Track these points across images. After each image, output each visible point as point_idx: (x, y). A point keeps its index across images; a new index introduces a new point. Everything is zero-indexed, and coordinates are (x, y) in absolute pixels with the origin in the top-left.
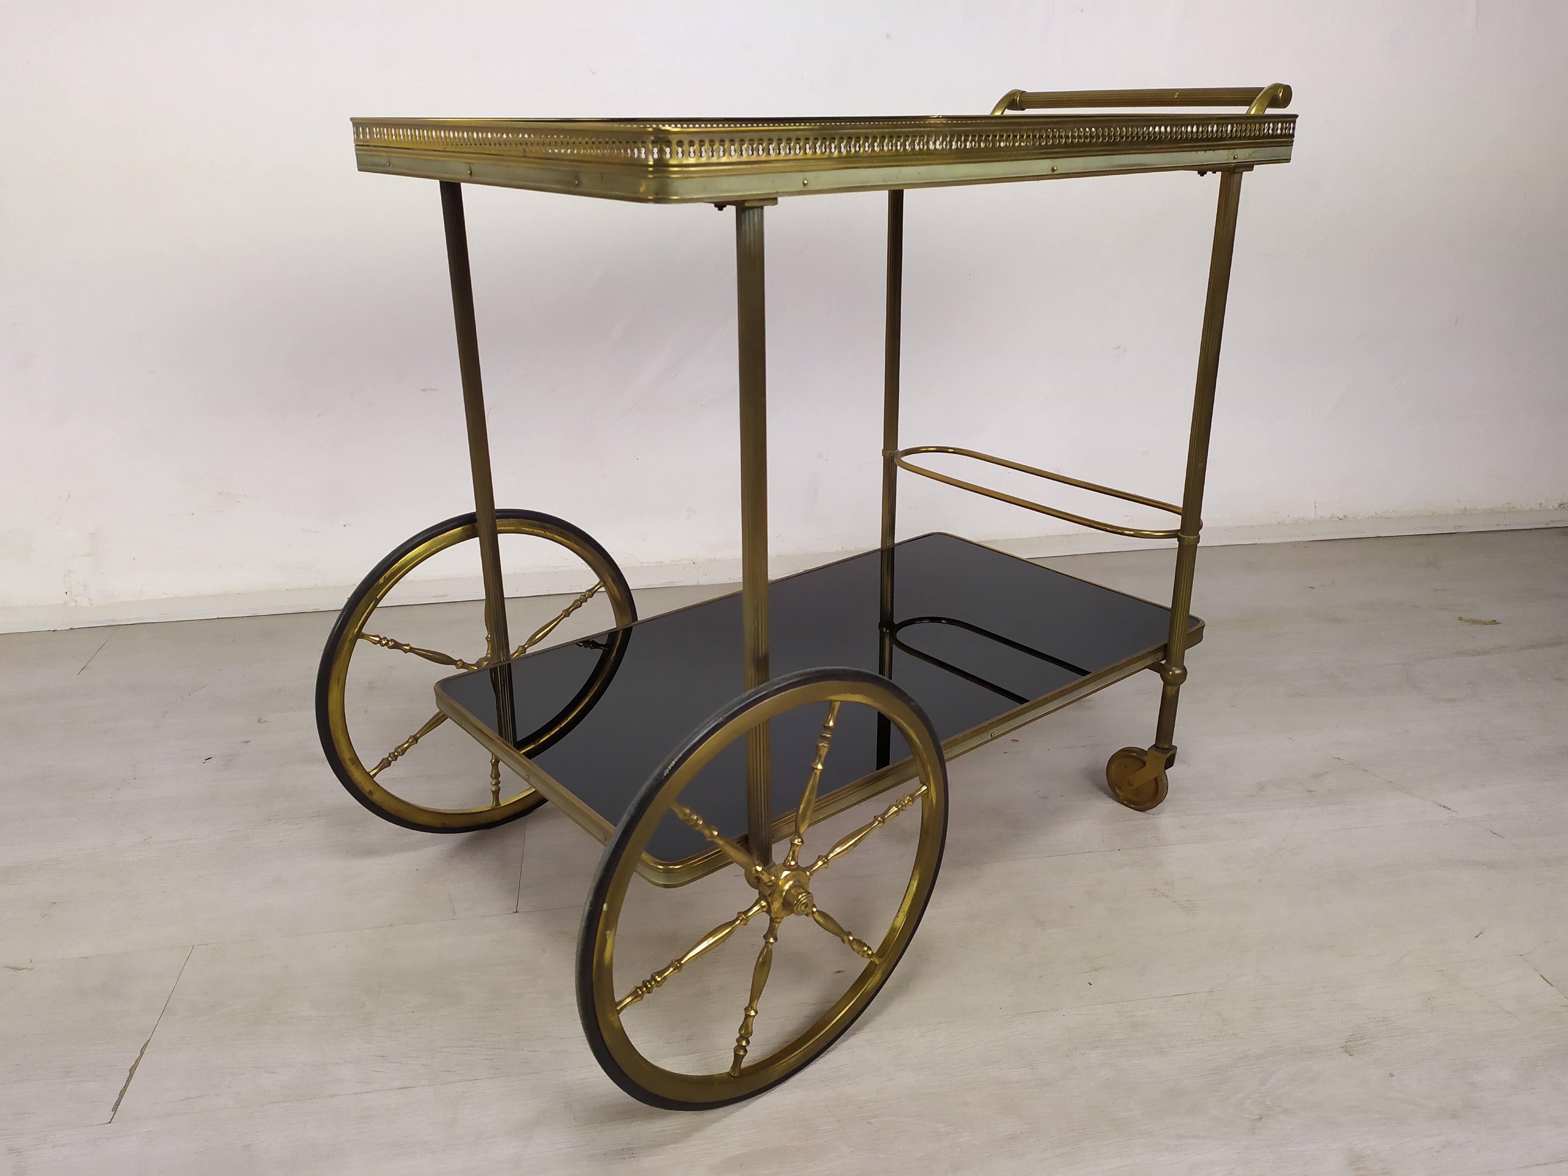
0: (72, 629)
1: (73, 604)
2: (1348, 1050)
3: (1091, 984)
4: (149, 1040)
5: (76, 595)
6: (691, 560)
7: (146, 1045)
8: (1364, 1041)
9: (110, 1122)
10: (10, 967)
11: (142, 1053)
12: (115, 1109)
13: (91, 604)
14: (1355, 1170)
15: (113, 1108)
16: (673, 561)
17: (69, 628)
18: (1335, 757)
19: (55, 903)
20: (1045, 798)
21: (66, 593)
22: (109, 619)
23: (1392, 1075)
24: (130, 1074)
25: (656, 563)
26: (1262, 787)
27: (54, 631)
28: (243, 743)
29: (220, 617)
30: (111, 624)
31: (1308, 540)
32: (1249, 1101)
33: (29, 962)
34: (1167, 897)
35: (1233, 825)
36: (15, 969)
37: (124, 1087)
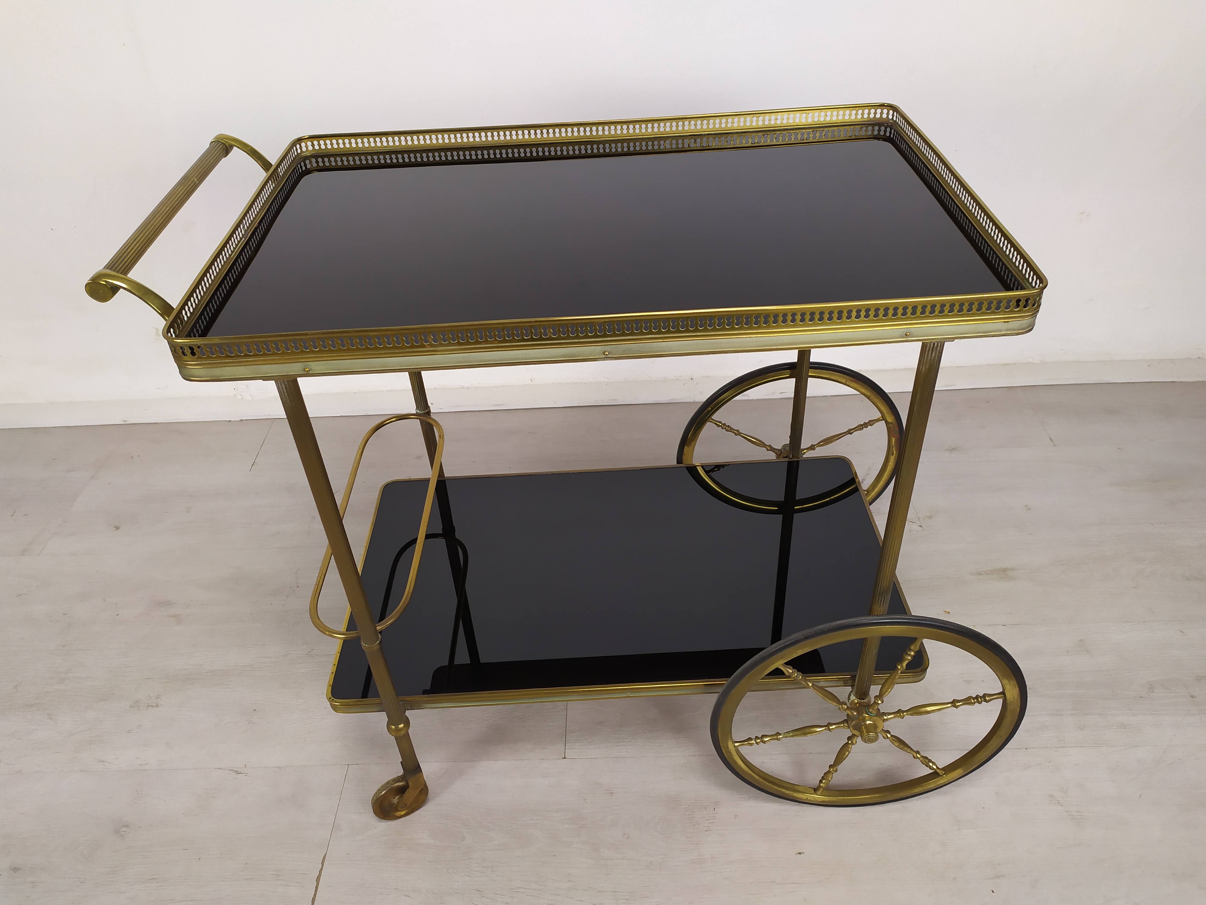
0: (242, 420)
1: (240, 398)
3: (993, 892)
4: (326, 852)
7: (325, 857)
10: (233, 771)
11: (323, 865)
13: (252, 400)
17: (239, 420)
19: (255, 710)
21: (235, 389)
22: (266, 412)
24: (317, 884)
27: (230, 421)
33: (244, 767)
34: (1062, 806)
35: (1124, 730)
36: (237, 773)
37: (314, 895)
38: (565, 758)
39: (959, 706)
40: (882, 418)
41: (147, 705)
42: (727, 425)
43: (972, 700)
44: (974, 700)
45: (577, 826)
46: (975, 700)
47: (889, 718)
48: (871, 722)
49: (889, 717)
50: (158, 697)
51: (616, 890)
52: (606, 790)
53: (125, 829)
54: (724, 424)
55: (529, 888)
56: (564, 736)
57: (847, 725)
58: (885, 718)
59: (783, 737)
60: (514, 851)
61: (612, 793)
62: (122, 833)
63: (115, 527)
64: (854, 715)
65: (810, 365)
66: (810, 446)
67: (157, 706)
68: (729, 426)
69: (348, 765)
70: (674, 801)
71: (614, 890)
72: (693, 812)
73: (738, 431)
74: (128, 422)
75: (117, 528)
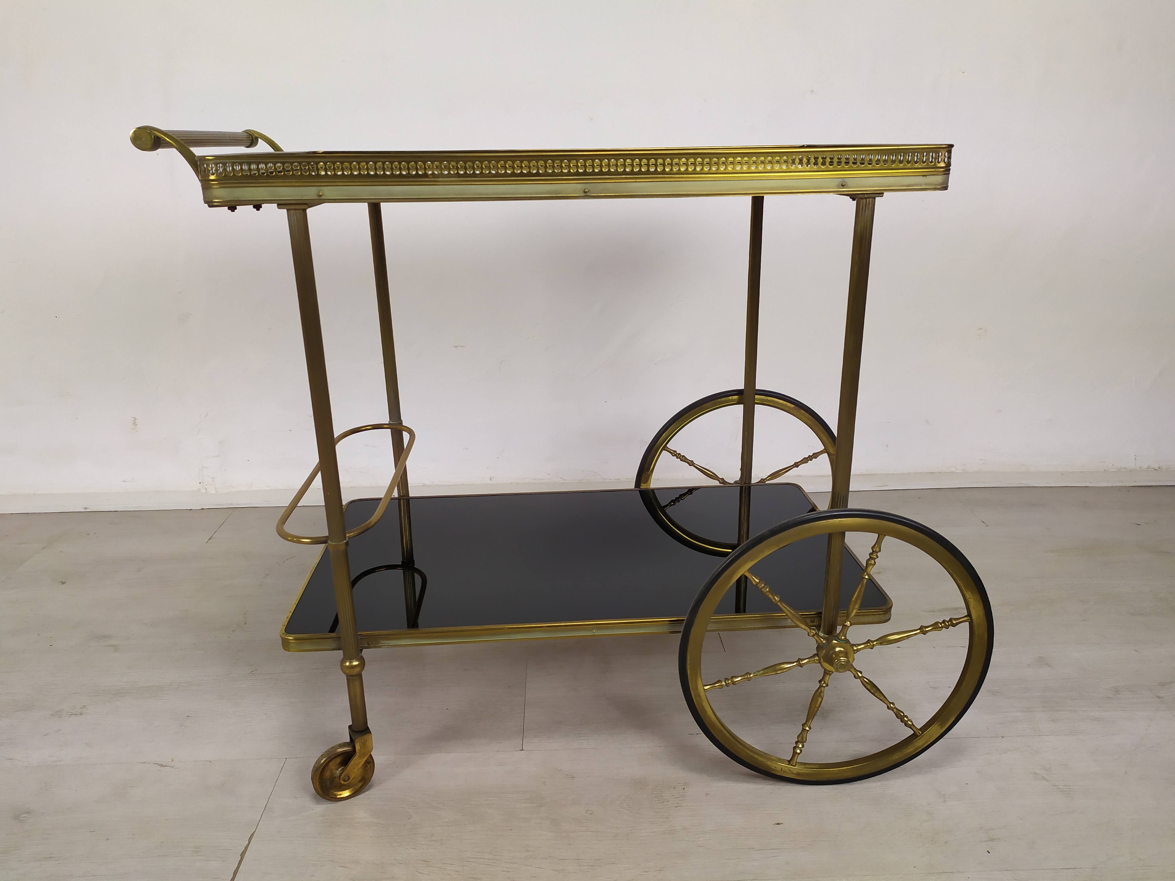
0: (203, 509)
1: (204, 491)
3: (989, 853)
4: (255, 831)
5: (206, 485)
7: (252, 835)
10: (158, 764)
11: (250, 842)
13: (216, 492)
17: (200, 508)
19: (189, 716)
20: (935, 688)
21: (200, 483)
22: (229, 503)
24: (241, 858)
26: (1117, 691)
27: (190, 510)
30: (229, 507)
31: (1130, 486)
33: (171, 761)
34: (1047, 781)
35: (1097, 722)
36: (162, 765)
37: (237, 868)
38: (522, 750)
39: (927, 632)
40: (825, 450)
41: (70, 714)
42: (682, 455)
43: (939, 624)
44: (941, 624)
45: (536, 805)
46: (943, 625)
47: (859, 649)
48: (842, 649)
49: (859, 647)
50: (84, 707)
51: (580, 858)
52: (566, 775)
53: (26, 815)
54: (679, 454)
55: (482, 857)
56: (522, 732)
57: (817, 658)
58: (855, 648)
59: (753, 676)
60: (466, 827)
61: (573, 777)
62: (21, 819)
63: (61, 582)
64: (824, 643)
65: (756, 392)
66: (761, 480)
67: (81, 714)
68: (683, 456)
69: (286, 759)
70: (640, 783)
71: (577, 858)
72: (661, 792)
73: (692, 461)
74: (88, 510)
75: (63, 583)
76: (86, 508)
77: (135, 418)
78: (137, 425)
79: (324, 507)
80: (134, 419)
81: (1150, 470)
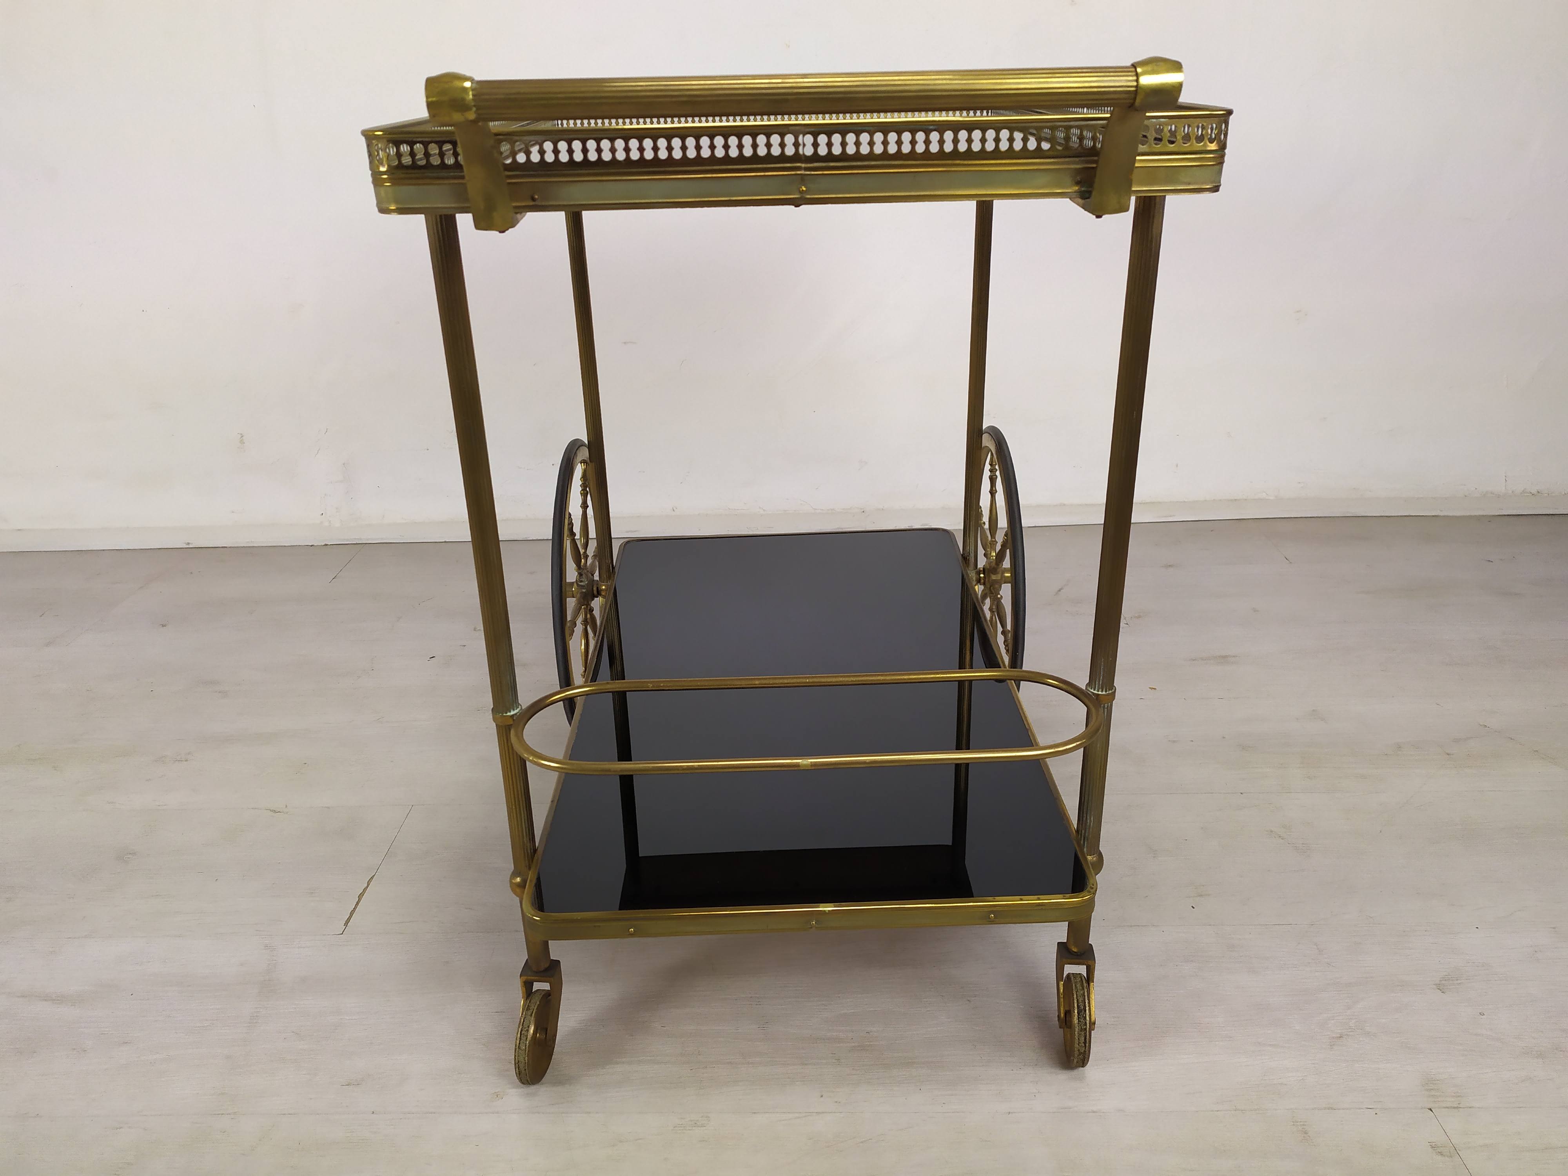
0: (327, 545)
1: (328, 523)
2: (1441, 987)
3: (1193, 908)
4: (374, 875)
5: (330, 516)
6: (861, 509)
7: (372, 878)
8: (1459, 982)
9: (342, 934)
10: (270, 810)
11: (368, 885)
12: (346, 924)
13: (342, 524)
14: (1427, 1090)
15: (345, 924)
16: (844, 509)
17: (323, 544)
18: (1481, 724)
19: (306, 764)
20: (1174, 742)
21: (322, 514)
22: (357, 538)
23: (1482, 1014)
24: (360, 902)
25: (828, 510)
26: (1399, 747)
27: (312, 546)
28: (461, 647)
29: (447, 541)
30: (358, 542)
31: (1493, 514)
32: (1333, 1022)
33: (285, 807)
34: (1284, 839)
36: (275, 811)
37: (354, 909)
41: (174, 760)
50: (189, 752)
53: (130, 856)
62: (125, 860)
63: (161, 625)
67: (186, 760)
69: (413, 805)
74: (191, 546)
75: (163, 626)
76: (188, 544)
77: (242, 434)
78: (244, 443)
79: (471, 543)
80: (240, 436)
81: (1526, 494)
